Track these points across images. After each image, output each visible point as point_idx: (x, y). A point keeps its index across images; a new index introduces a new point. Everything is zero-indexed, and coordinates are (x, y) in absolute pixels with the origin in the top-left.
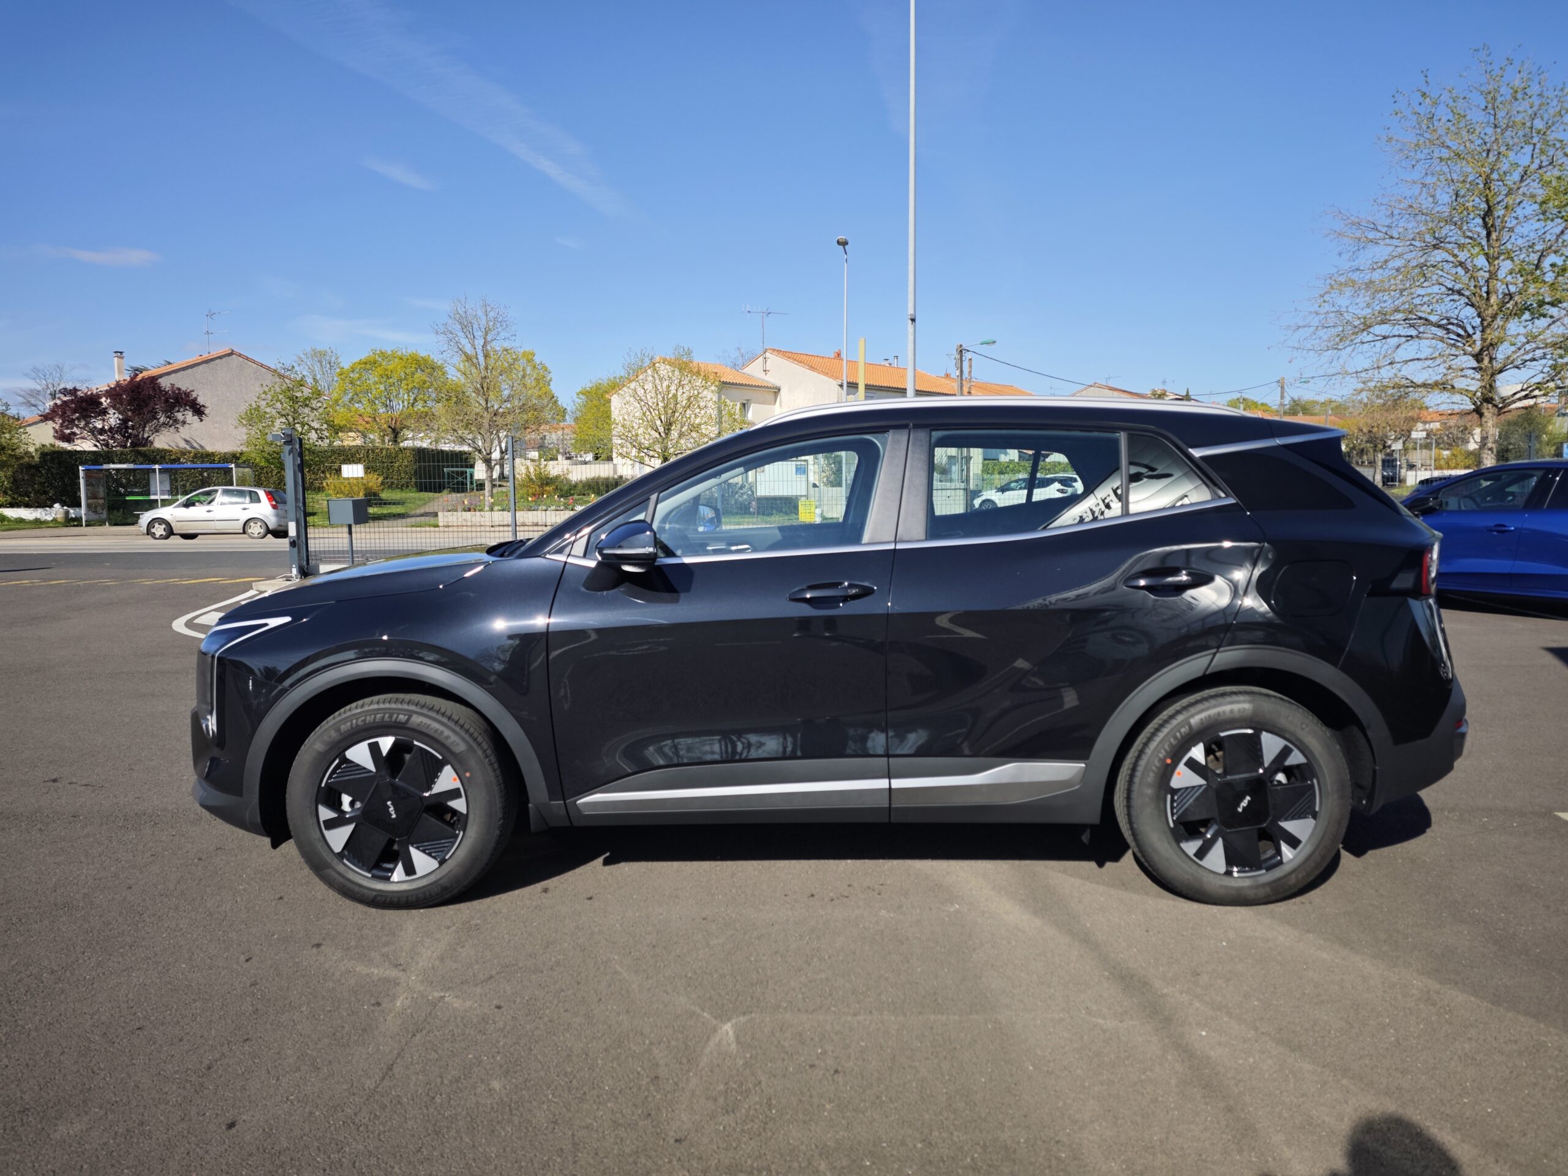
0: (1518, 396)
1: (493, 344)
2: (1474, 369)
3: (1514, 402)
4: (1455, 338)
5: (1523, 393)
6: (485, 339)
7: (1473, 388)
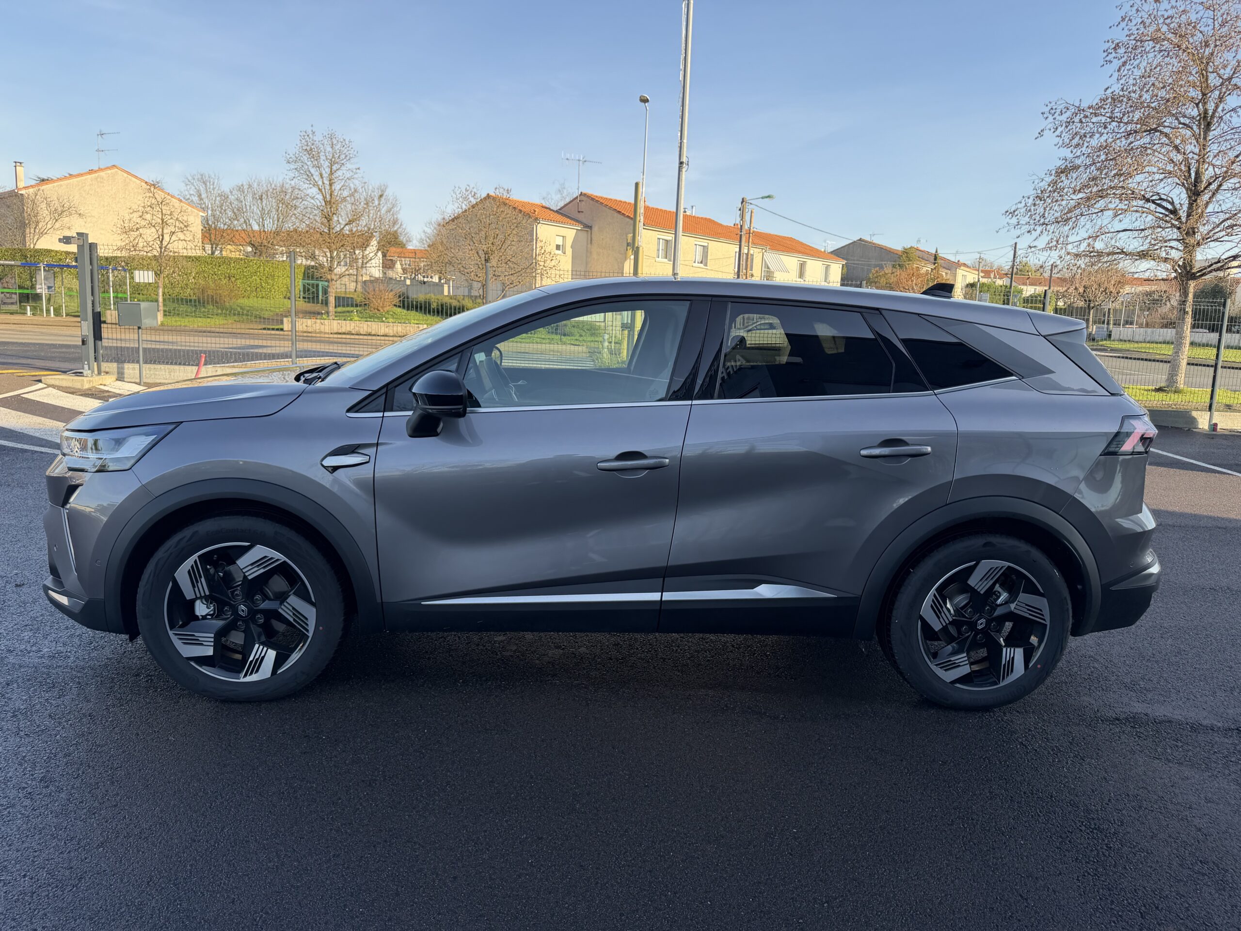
0: (1214, 266)
1: (339, 173)
2: (1178, 240)
3: (1211, 272)
4: (1163, 211)
5: (1219, 265)
6: (331, 169)
7: (1177, 258)
